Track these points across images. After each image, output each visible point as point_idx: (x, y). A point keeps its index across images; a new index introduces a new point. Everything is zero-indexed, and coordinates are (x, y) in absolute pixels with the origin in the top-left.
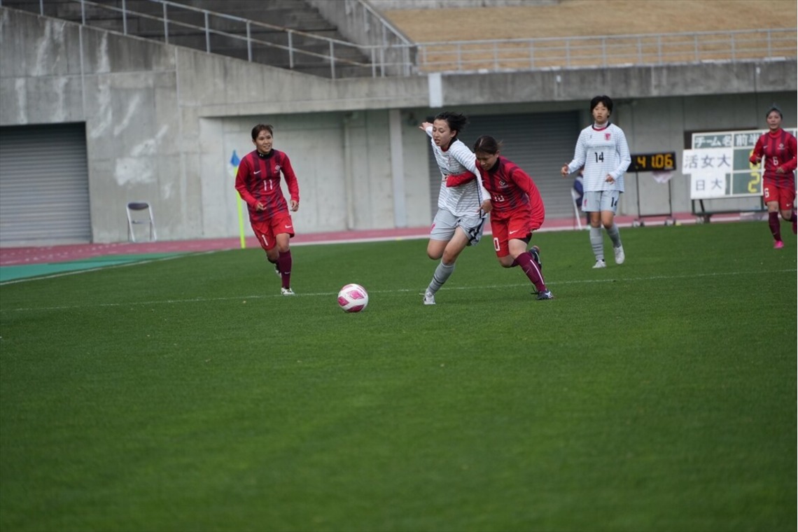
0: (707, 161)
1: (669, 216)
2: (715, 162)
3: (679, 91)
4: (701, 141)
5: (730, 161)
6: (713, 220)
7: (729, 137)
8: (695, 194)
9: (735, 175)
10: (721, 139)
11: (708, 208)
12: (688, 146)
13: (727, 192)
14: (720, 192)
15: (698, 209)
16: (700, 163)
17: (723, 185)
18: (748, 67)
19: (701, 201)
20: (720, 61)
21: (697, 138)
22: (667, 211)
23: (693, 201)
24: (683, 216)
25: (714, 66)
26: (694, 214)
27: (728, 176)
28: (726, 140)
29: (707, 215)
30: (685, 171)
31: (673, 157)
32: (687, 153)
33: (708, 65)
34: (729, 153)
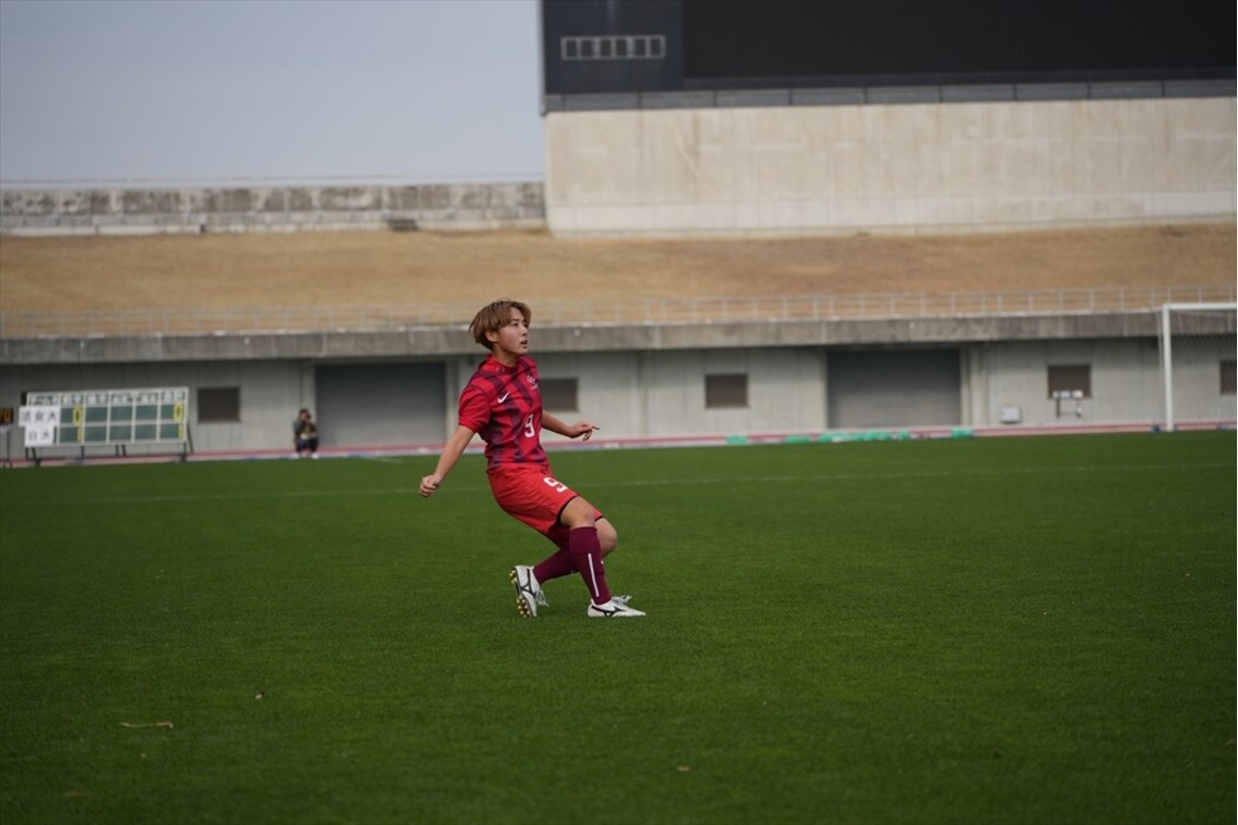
0: (39, 416)
1: (7, 460)
2: (46, 417)
3: (18, 360)
4: (34, 400)
5: (58, 416)
6: (43, 464)
7: (57, 396)
8: (29, 443)
9: (62, 430)
10: (50, 398)
11: (38, 454)
12: (24, 402)
13: (55, 440)
14: (48, 441)
15: (31, 454)
16: (33, 418)
17: (51, 436)
18: (74, 342)
19: (34, 449)
20: (52, 336)
21: (31, 397)
22: (4, 455)
23: (27, 449)
24: (19, 460)
25: (46, 341)
26: (27, 459)
27: (55, 429)
28: (55, 399)
29: (38, 460)
30: (21, 423)
31: (12, 411)
32: (23, 410)
33: (42, 340)
34: (57, 409)
